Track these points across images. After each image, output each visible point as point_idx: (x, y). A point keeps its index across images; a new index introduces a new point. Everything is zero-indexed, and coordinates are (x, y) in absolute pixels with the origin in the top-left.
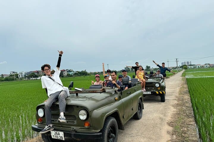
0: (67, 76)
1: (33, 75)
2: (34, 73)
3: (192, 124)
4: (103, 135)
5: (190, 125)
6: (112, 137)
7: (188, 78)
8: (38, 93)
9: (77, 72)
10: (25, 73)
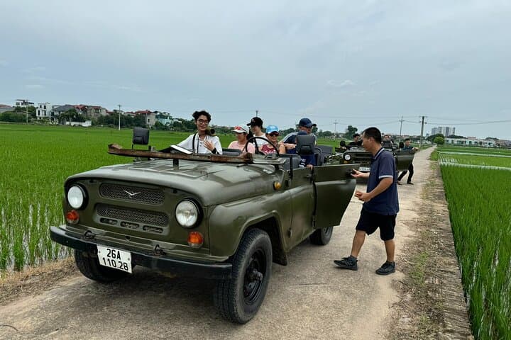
0: (155, 128)
1: (73, 115)
2: (74, 111)
3: (452, 270)
4: (233, 271)
5: (448, 272)
6: (256, 278)
7: (444, 165)
8: (80, 157)
9: (179, 120)
10: (53, 107)
